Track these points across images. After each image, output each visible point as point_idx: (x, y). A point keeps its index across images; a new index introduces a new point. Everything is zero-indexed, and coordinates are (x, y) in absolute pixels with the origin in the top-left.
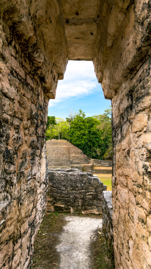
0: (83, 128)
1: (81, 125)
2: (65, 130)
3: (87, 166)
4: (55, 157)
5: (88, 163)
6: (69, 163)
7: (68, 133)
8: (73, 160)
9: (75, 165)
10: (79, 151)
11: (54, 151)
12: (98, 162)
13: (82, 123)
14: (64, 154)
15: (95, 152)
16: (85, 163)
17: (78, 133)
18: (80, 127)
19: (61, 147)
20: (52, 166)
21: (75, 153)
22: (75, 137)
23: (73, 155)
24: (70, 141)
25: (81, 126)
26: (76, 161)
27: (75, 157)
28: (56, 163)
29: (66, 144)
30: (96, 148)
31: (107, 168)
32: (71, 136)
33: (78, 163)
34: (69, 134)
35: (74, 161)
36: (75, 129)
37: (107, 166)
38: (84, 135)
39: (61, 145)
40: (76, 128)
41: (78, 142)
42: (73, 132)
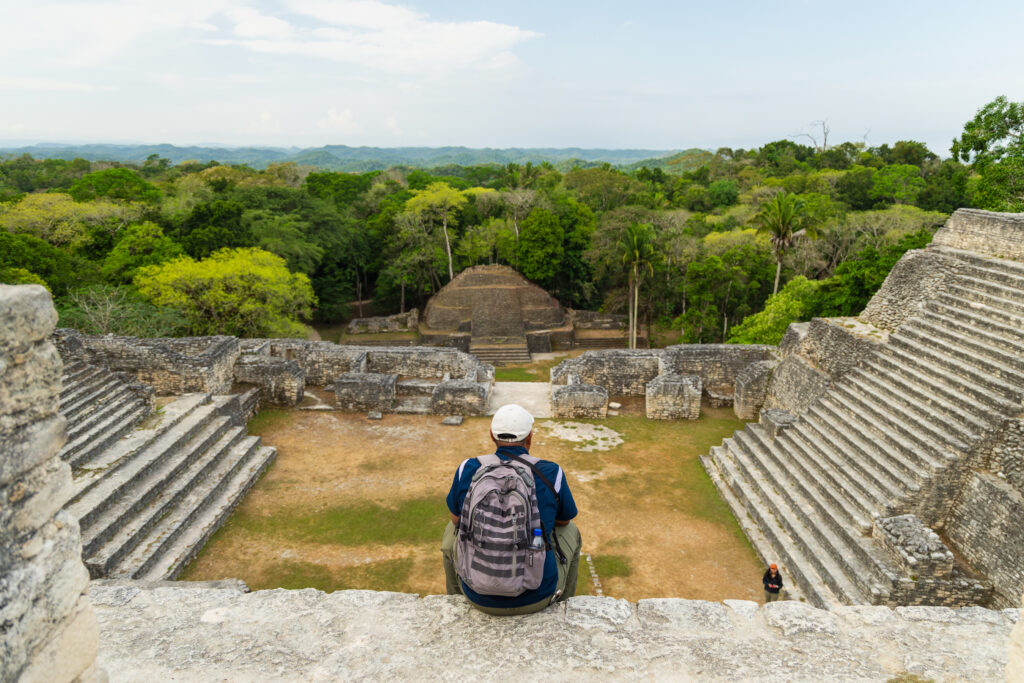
0: (551, 240)
1: (547, 234)
2: (506, 241)
3: (561, 333)
4: (490, 315)
5: (563, 325)
6: (521, 328)
7: (515, 251)
8: (531, 319)
9: (534, 332)
10: (543, 297)
11: (485, 299)
12: (587, 317)
13: (548, 230)
14: (508, 307)
15: (580, 290)
16: (557, 326)
17: (539, 254)
18: (543, 239)
19: (501, 290)
20: (486, 338)
21: (534, 301)
22: (532, 263)
23: (529, 307)
24: (520, 270)
25: (547, 238)
26: (538, 322)
27: (532, 312)
28: (493, 329)
29: (510, 281)
30: (582, 281)
31: (607, 332)
32: (521, 259)
33: (541, 328)
34: (518, 254)
35: (532, 322)
36: (531, 245)
37: (606, 329)
38: (553, 255)
39: (500, 283)
40: (534, 241)
41: (539, 275)
42: (527, 252)
